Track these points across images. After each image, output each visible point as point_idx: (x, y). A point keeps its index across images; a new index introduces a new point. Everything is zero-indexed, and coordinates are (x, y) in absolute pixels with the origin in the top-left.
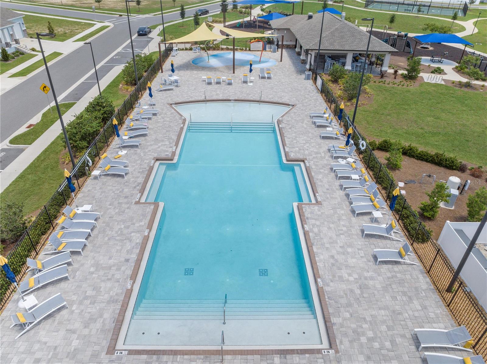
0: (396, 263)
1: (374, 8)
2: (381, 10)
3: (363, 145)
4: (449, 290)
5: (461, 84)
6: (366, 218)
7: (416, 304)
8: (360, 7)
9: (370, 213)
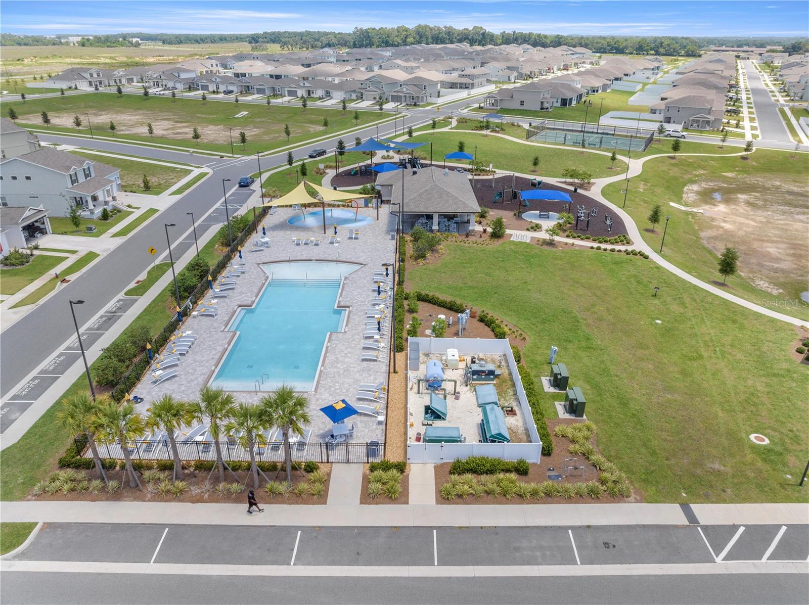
0: (372, 360)
5: (544, 242)
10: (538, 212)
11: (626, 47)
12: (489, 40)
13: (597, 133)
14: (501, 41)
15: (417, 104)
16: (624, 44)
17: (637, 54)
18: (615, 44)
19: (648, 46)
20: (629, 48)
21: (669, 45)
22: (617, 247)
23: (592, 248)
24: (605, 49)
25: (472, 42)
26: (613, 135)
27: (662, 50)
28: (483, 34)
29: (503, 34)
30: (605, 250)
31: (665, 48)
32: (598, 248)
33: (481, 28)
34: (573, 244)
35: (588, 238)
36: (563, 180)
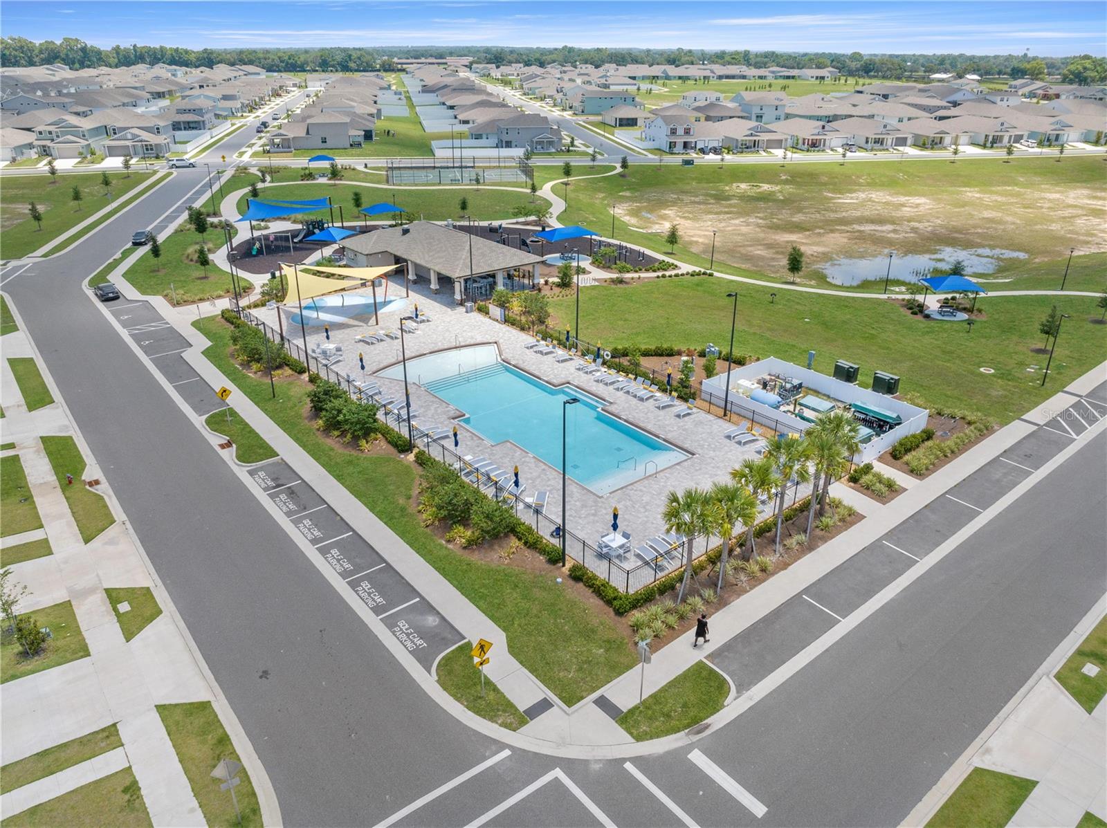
0: (689, 414)
1: (404, 182)
2: (416, 185)
3: (607, 355)
4: (725, 415)
5: (613, 281)
6: (651, 400)
7: (715, 426)
8: (379, 182)
9: (652, 396)
10: (558, 255)
11: (306, 63)
12: (95, 60)
13: (454, 167)
14: (116, 60)
15: (161, 155)
16: (302, 59)
17: (323, 71)
18: (290, 59)
19: (334, 60)
20: (310, 64)
21: (359, 58)
22: (667, 273)
23: (658, 277)
24: (278, 66)
25: (70, 63)
26: (472, 167)
27: (352, 65)
28: (84, 50)
29: (117, 50)
30: (670, 276)
31: (355, 62)
32: (664, 276)
33: (77, 40)
34: (639, 278)
35: (640, 270)
36: (514, 221)
